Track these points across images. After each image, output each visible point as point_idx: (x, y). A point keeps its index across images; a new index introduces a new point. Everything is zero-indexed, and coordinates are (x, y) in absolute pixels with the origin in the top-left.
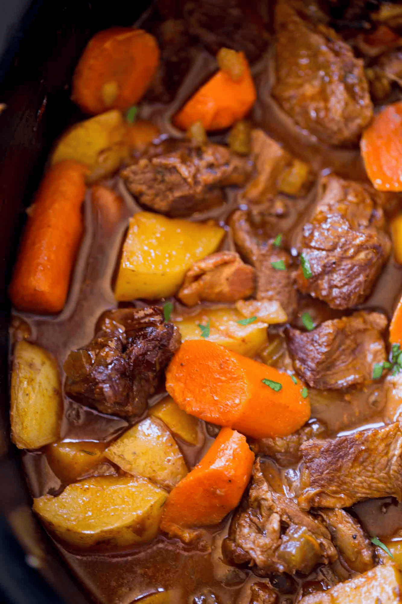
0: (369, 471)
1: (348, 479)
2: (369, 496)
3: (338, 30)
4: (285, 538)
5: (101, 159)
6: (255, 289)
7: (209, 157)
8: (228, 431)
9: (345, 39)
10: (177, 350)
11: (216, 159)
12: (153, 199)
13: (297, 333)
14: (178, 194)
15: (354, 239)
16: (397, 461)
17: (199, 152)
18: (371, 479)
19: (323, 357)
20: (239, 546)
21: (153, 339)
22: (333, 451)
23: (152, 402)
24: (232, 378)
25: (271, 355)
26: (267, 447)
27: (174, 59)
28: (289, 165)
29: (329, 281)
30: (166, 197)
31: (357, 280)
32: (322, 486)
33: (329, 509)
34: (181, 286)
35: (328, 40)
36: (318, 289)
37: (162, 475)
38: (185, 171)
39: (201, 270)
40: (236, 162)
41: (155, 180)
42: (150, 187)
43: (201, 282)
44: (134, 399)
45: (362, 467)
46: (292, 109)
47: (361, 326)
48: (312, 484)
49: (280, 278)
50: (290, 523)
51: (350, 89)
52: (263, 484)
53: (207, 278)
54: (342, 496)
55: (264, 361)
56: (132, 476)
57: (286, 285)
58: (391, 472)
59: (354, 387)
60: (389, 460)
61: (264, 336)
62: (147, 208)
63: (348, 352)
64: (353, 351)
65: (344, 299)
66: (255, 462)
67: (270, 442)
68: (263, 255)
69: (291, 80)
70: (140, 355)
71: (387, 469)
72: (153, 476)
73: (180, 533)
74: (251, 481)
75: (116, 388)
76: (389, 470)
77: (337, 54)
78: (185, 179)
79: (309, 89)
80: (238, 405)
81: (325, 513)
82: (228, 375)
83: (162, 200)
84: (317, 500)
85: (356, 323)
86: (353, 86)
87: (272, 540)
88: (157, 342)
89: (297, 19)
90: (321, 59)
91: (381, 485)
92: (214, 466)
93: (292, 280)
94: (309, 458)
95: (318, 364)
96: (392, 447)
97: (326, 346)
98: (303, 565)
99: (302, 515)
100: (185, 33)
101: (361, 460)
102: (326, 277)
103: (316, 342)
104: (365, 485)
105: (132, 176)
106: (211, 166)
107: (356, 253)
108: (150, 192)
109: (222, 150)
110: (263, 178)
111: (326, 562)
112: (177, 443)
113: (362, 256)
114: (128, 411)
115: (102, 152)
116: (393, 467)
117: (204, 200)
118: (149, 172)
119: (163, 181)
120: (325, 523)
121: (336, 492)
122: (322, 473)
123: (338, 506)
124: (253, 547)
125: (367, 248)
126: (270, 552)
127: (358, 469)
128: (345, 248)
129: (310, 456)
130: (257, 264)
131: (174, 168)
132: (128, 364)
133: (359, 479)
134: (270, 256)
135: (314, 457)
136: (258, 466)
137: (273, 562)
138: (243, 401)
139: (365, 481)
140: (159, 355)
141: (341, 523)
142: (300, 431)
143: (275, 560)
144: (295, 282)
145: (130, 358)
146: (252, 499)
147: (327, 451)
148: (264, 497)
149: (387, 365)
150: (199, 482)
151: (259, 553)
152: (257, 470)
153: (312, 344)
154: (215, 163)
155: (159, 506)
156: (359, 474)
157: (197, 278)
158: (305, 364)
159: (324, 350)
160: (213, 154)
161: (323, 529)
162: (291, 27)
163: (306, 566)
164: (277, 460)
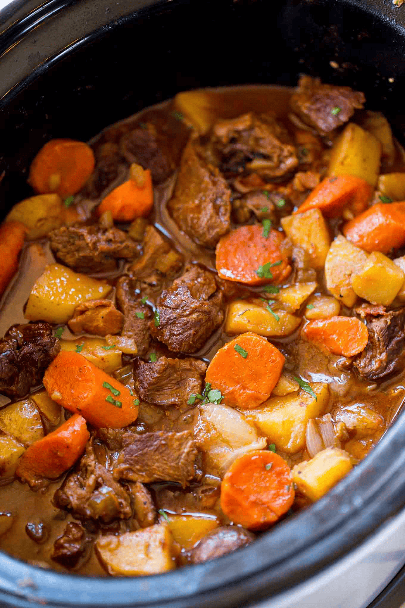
0: (165, 460)
1: (150, 463)
2: (162, 478)
3: (222, 170)
4: (96, 493)
5: (39, 224)
6: (122, 328)
7: (109, 235)
8: (76, 415)
9: (226, 177)
10: (55, 357)
11: (115, 237)
12: (65, 256)
13: (142, 363)
14: (81, 254)
15: (191, 304)
16: (185, 457)
17: (105, 231)
18: (165, 466)
19: (154, 380)
20: (65, 493)
21: (39, 344)
22: (143, 441)
23: (32, 390)
24: (85, 380)
25: (121, 374)
26: (102, 434)
27: (106, 169)
28: (167, 252)
29: (171, 330)
30: (74, 255)
31: (189, 332)
32: (131, 464)
33: (133, 482)
34: (72, 317)
35: (212, 174)
36: (162, 335)
37: (26, 436)
38: (89, 239)
39: (86, 307)
40: (129, 243)
41: (69, 242)
42: (65, 247)
43: (84, 316)
44: (18, 383)
45: (160, 456)
46: (178, 217)
47: (188, 367)
48: (125, 462)
49: (140, 324)
50: (102, 484)
51: (217, 209)
52: (91, 455)
53: (89, 313)
54: (144, 474)
55: (115, 377)
56: (5, 434)
57: (142, 330)
58: (180, 464)
59: (173, 406)
60: (180, 455)
61: (120, 360)
62: (60, 261)
63: (173, 382)
64: (178, 383)
65: (178, 344)
66: (89, 440)
67: (104, 430)
68: (131, 306)
69: (182, 198)
70: (28, 353)
71: (177, 461)
72: (20, 437)
73: (29, 479)
74: (83, 452)
75: (4, 368)
76: (179, 462)
77: (214, 183)
78: (87, 244)
79: (191, 205)
80: (85, 398)
81: (130, 485)
82: (84, 378)
83: (71, 257)
84: (125, 473)
85: (185, 364)
86: (220, 207)
87: (87, 492)
88: (41, 347)
89: (195, 158)
90: (203, 186)
91: (171, 472)
92: (59, 435)
93: (147, 327)
94: (126, 444)
95: (150, 384)
96: (183, 447)
97: (157, 373)
98: (104, 513)
99: (113, 481)
100: (117, 154)
101: (161, 451)
102: (169, 327)
103: (152, 369)
104: (161, 469)
105: (54, 236)
106: (109, 241)
107: (191, 313)
108: (64, 250)
109: (122, 233)
110: (146, 258)
111: (122, 516)
112: (42, 419)
113: (195, 316)
114: (13, 390)
115: (40, 220)
116: (182, 461)
117: (100, 263)
118: (66, 236)
119: (73, 244)
120: (128, 491)
121: (139, 470)
122: (132, 455)
123: (140, 480)
124: (73, 493)
125: (198, 312)
126: (84, 500)
127: (157, 457)
128: (185, 308)
129: (127, 443)
130: (126, 312)
131: (83, 235)
132: (18, 356)
133: (157, 464)
134: (136, 308)
135: (130, 444)
136: (90, 443)
137: (84, 508)
138: (89, 396)
139: (161, 467)
140: (42, 356)
141: (138, 492)
142: (128, 428)
143: (86, 506)
144: (149, 328)
145: (20, 353)
146: (82, 465)
147: (139, 441)
148: (90, 464)
149: (199, 396)
150: (47, 444)
151: (75, 498)
152: (89, 444)
153: (150, 371)
154: (113, 240)
155: (18, 457)
156: (157, 461)
157: (82, 312)
158: (141, 383)
159: (157, 375)
160: (113, 234)
161: (126, 495)
162: (190, 163)
163: (106, 515)
164: (108, 445)
